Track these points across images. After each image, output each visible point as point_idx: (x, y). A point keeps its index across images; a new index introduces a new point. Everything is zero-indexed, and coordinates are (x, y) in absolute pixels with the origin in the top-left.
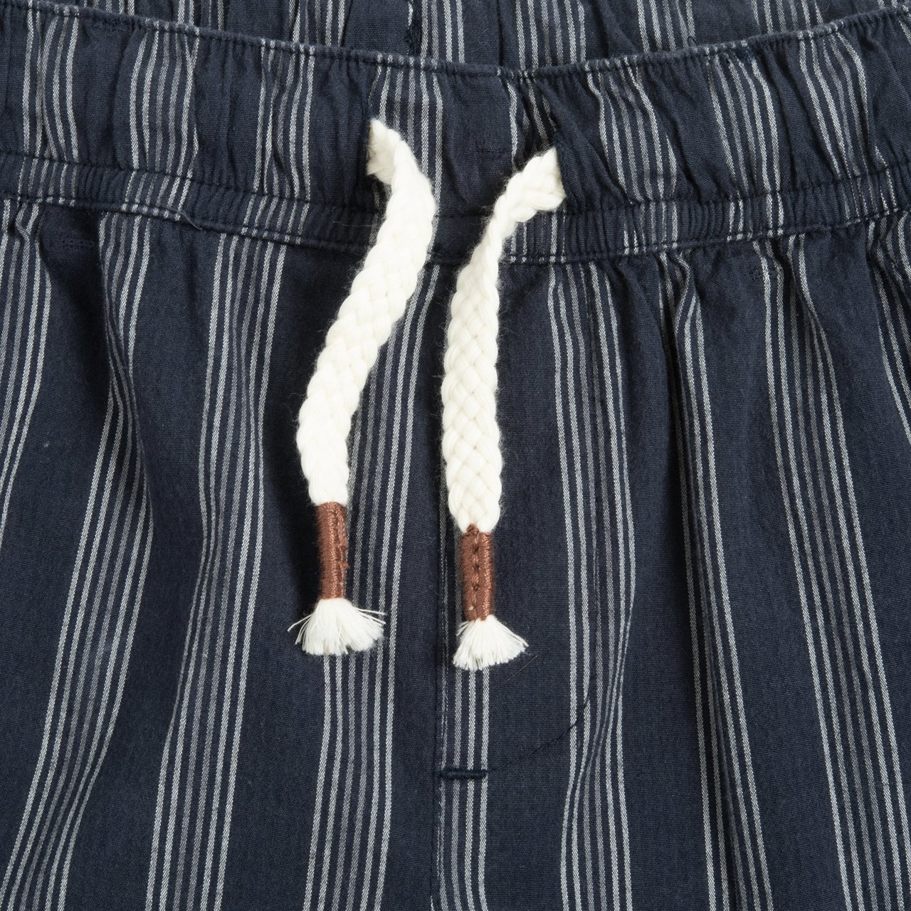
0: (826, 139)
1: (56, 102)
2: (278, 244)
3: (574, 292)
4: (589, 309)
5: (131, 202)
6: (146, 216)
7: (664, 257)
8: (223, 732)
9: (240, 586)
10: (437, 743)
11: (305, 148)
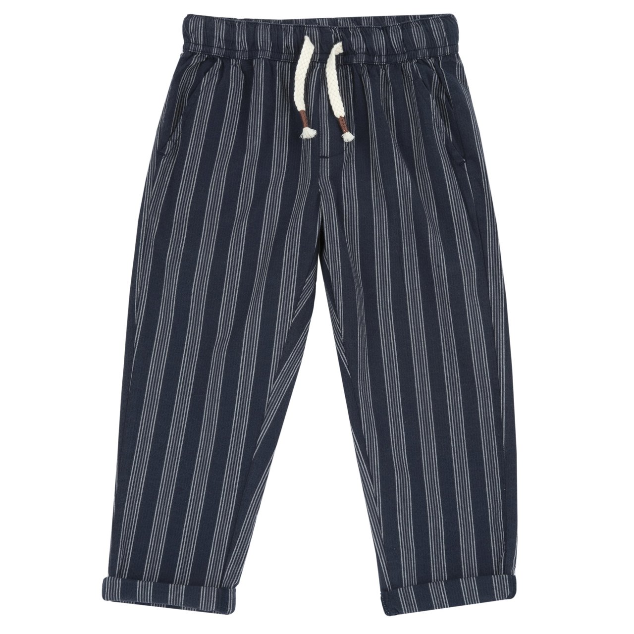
0: (393, 45)
1: (243, 39)
2: (289, 63)
3: (344, 71)
4: (347, 74)
5: (260, 56)
6: (263, 58)
7: (361, 64)
8: (284, 158)
9: (285, 131)
10: (320, 151)
11: (292, 43)
